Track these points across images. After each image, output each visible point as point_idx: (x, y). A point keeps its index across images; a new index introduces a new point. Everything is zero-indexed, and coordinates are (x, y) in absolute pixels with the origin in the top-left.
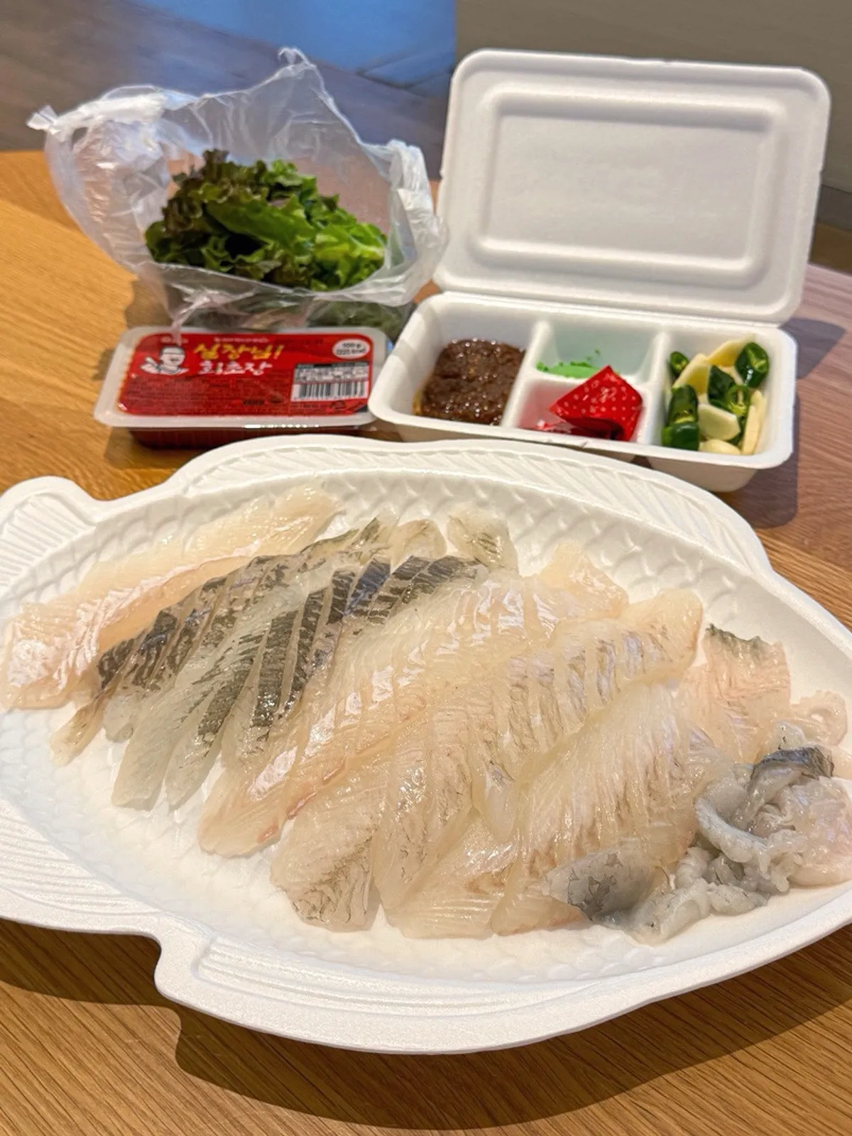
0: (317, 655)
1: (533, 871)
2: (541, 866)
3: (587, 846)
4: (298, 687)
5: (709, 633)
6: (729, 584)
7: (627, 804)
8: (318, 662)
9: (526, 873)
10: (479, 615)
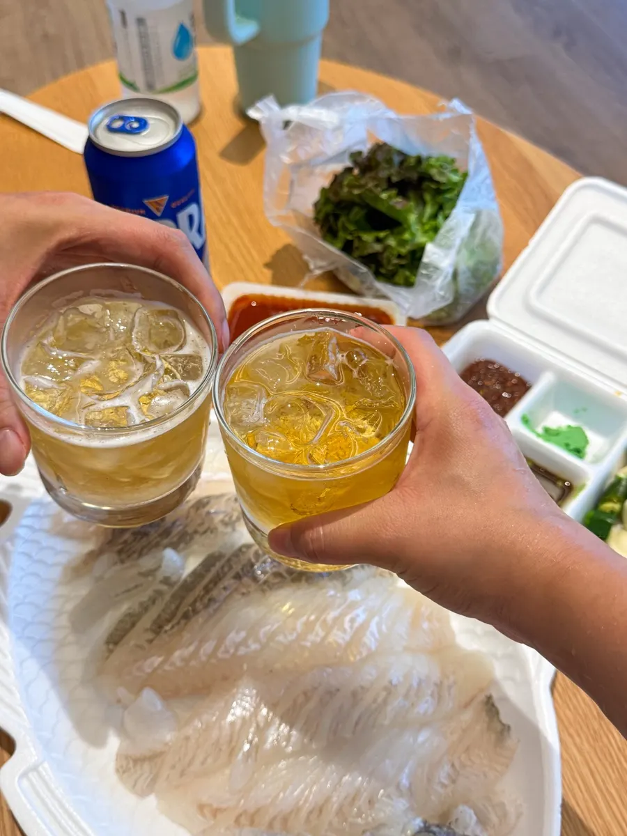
0: (210, 600)
1: (237, 821)
2: (243, 820)
3: (277, 825)
4: (186, 616)
5: (485, 700)
6: (518, 676)
7: (321, 811)
8: (206, 606)
9: (234, 819)
10: (325, 621)
